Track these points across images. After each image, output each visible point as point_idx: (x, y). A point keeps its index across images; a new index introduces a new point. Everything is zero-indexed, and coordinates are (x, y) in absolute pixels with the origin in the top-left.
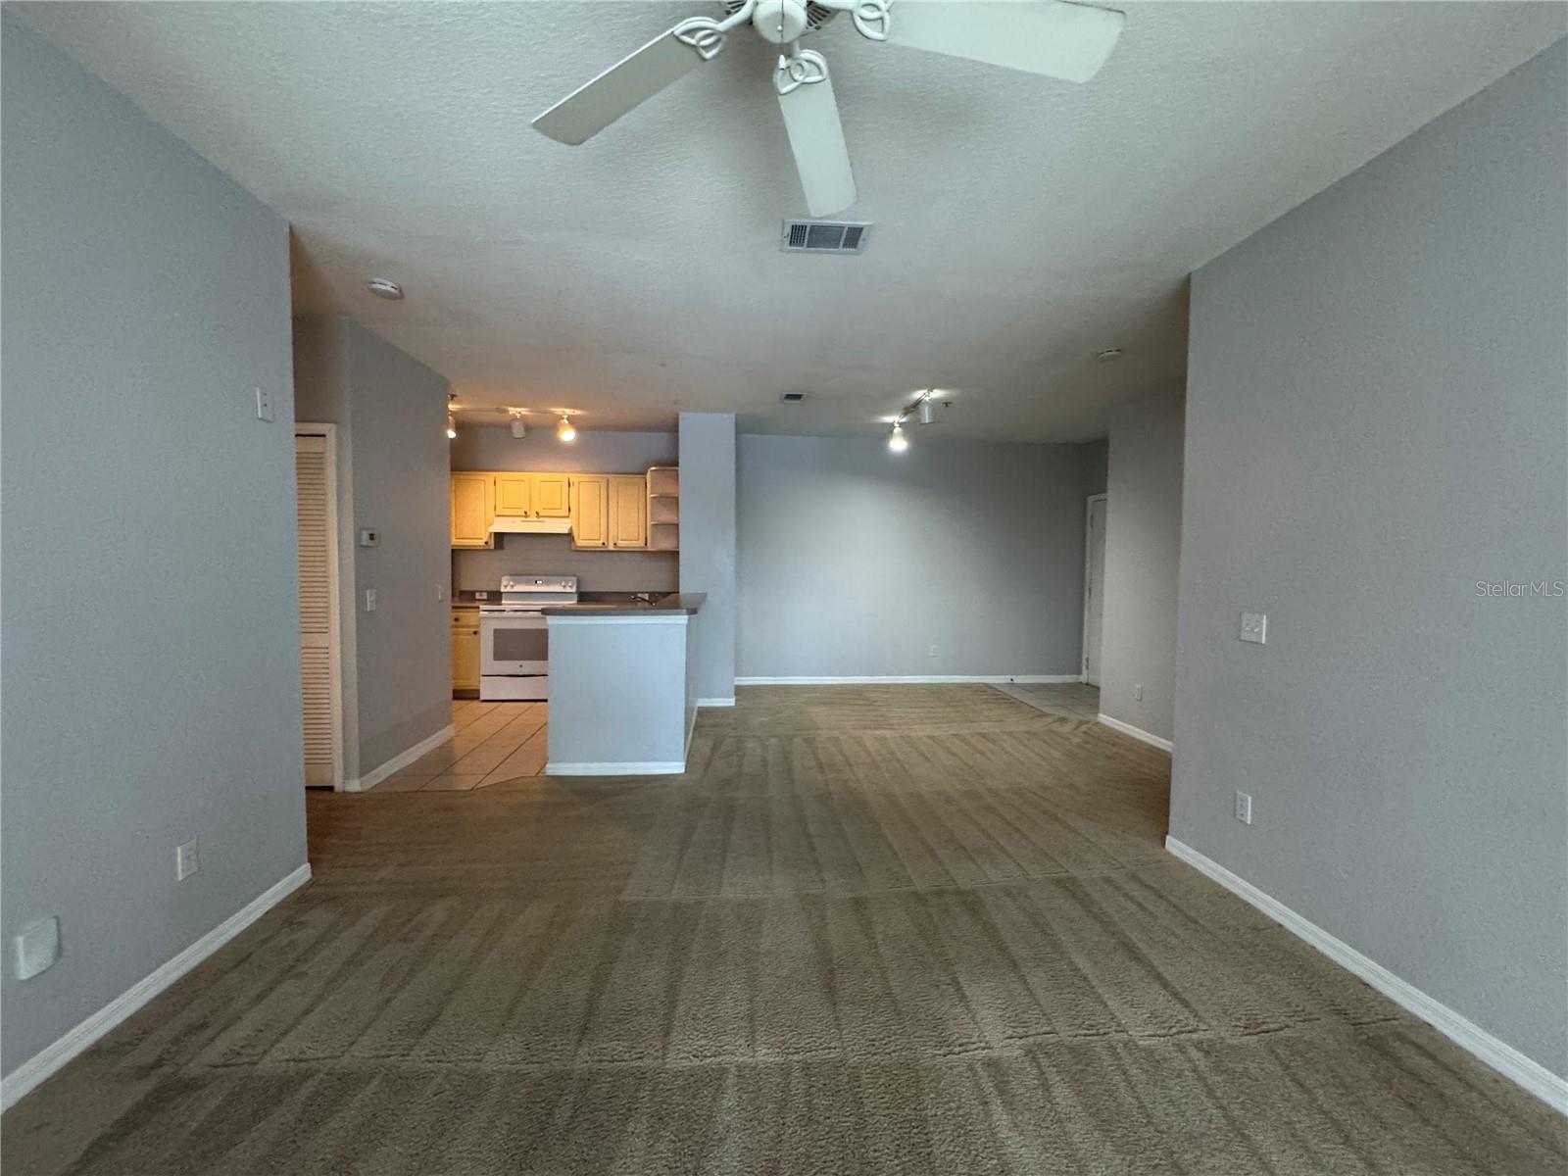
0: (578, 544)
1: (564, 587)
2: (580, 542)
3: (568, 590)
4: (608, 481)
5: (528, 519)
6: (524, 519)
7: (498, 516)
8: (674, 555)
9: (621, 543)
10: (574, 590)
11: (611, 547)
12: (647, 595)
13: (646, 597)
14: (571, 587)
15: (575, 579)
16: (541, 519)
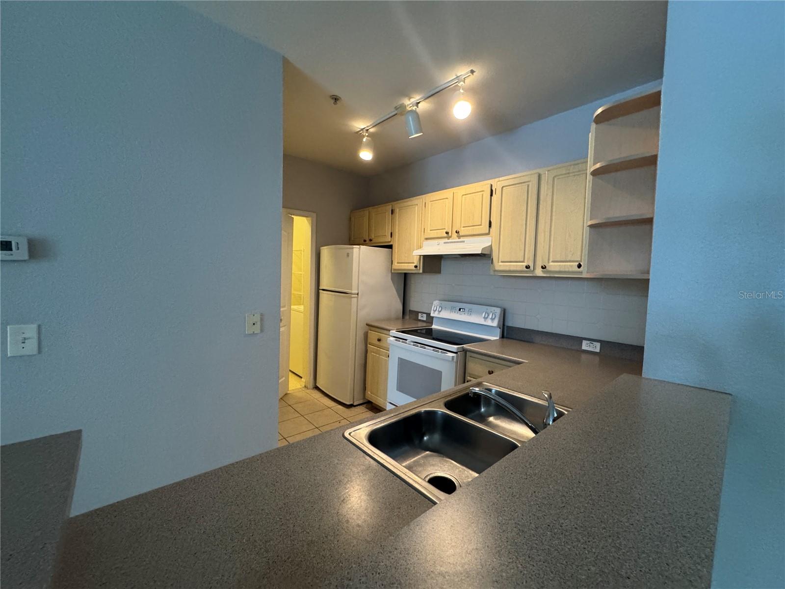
0: (497, 268)
1: (485, 318)
2: (499, 265)
3: (489, 323)
4: (539, 176)
5: (450, 240)
6: (446, 240)
7: (427, 239)
8: (640, 285)
9: (553, 266)
10: (495, 323)
11: (539, 272)
12: (598, 345)
13: (597, 347)
14: (492, 319)
15: (498, 311)
16: (462, 239)
